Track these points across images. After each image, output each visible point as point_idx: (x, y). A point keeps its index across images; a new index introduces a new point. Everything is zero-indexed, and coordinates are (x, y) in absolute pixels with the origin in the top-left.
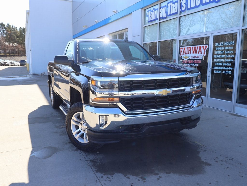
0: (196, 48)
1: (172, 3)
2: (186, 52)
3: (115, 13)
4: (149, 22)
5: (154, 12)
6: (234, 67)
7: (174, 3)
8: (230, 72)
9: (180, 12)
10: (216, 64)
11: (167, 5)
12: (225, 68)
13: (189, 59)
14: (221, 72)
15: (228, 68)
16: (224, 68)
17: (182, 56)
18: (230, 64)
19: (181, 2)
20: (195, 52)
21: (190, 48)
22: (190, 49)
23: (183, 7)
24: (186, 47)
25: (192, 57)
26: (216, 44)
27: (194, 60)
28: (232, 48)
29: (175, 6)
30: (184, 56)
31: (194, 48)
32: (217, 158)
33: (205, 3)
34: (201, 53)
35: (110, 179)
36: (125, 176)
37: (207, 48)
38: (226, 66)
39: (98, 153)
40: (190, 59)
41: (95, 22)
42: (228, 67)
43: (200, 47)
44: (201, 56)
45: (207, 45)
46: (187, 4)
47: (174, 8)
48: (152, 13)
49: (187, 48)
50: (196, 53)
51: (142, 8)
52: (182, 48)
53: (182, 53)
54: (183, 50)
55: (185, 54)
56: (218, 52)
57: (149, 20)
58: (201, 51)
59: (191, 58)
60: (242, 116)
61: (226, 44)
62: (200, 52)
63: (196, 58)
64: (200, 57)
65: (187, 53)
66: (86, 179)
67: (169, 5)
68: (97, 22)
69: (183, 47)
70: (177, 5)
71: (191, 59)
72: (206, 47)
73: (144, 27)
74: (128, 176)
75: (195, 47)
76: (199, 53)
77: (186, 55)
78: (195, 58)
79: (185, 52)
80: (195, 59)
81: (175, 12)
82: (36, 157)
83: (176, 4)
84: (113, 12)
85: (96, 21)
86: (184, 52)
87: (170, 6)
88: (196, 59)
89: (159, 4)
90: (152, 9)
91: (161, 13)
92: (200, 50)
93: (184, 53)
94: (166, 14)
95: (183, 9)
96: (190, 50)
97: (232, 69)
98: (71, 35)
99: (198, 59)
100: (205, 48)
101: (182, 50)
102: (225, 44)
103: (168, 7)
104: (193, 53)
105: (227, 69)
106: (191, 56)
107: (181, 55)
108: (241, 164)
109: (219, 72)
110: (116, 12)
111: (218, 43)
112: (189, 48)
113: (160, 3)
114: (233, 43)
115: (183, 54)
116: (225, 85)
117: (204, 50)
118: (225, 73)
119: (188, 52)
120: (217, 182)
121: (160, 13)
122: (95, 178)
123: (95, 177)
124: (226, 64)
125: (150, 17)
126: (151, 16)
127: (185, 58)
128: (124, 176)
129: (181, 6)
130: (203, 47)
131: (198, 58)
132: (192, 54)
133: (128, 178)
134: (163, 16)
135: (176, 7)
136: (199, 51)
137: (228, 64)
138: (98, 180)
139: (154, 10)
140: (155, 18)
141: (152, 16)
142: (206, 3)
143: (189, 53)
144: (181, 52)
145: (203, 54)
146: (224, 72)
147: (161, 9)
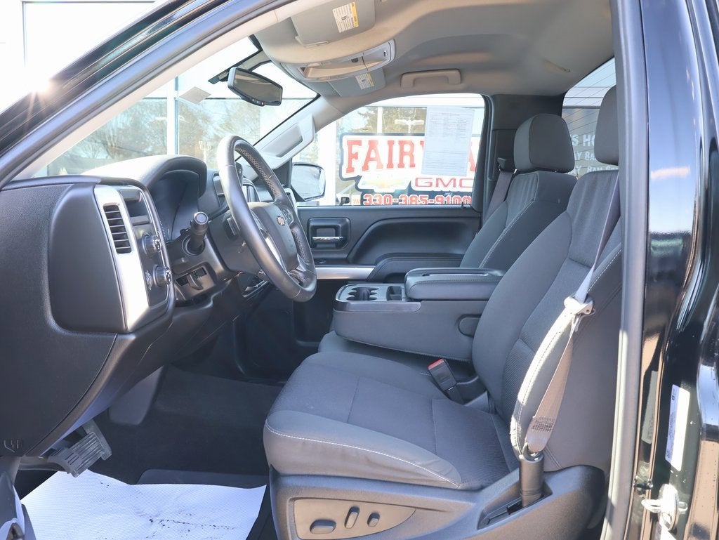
2: (385, 161)
13: (404, 188)
17: (359, 177)
22: (407, 148)
24: (383, 139)
25: (420, 182)
27: (432, 194)
40: (409, 191)
49: (391, 143)
52: (359, 143)
53: (357, 164)
54: (361, 150)
55: (379, 167)
59: (417, 185)
63: (445, 186)
64: (465, 183)
65: (390, 166)
69: (365, 139)
71: (416, 189)
77: (386, 172)
78: (437, 185)
79: (377, 159)
80: (439, 188)
86: (368, 159)
96: (410, 154)
99: (458, 189)
101: (355, 149)
102: (585, 140)
106: (417, 179)
107: (350, 169)
112: (402, 142)
115: (365, 168)
119: (396, 160)
127: (381, 187)
131: (454, 186)
143: (401, 165)
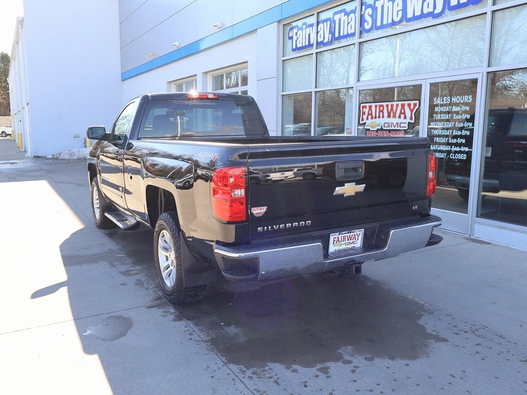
0: (395, 108)
1: (343, 14)
2: (374, 115)
3: (219, 28)
4: (293, 50)
5: (304, 31)
6: (471, 147)
7: (347, 14)
8: (463, 157)
9: (361, 33)
10: (435, 140)
11: (332, 18)
12: (454, 149)
13: (380, 128)
14: (445, 155)
15: (460, 148)
16: (451, 147)
17: (365, 123)
18: (464, 141)
19: (363, 13)
20: (392, 114)
21: (383, 106)
22: (381, 108)
23: (366, 24)
24: (373, 105)
25: (386, 125)
26: (436, 101)
27: (390, 131)
28: (468, 108)
29: (349, 21)
30: (369, 122)
31: (390, 108)
32: (455, 326)
33: (412, 16)
34: (405, 118)
35: (259, 375)
36: (288, 368)
37: (417, 107)
38: (456, 145)
39: (222, 324)
40: (382, 129)
41: (174, 45)
42: (460, 145)
43: (403, 106)
44: (405, 123)
45: (418, 102)
46: (374, 16)
47: (348, 23)
48: (300, 32)
49: (376, 106)
50: (394, 116)
51: (279, 22)
52: (365, 107)
53: (365, 117)
54: (366, 110)
55: (372, 118)
56: (438, 117)
57: (294, 47)
58: (404, 113)
59: (384, 126)
60: (489, 243)
61: (455, 99)
62: (402, 116)
63: (395, 127)
64: (402, 125)
65: (376, 117)
66: (213, 377)
67: (337, 17)
68: (178, 47)
69: (368, 105)
70: (354, 19)
71: (384, 128)
72: (415, 105)
73: (283, 61)
74: (294, 367)
75: (392, 106)
76: (400, 117)
77: (374, 120)
78: (391, 127)
79: (371, 114)
80: (393, 128)
81: (349, 33)
82: (97, 338)
83: (352, 15)
84: (215, 26)
85: (177, 44)
86: (369, 114)
87: (340, 20)
88: (395, 129)
89: (316, 15)
90: (300, 23)
91: (321, 33)
92: (403, 111)
93: (370, 117)
94: (330, 35)
95: (367, 26)
96: (382, 111)
97: (467, 149)
98: (118, 71)
99: (399, 128)
100: (412, 107)
102: (453, 99)
103: (334, 22)
104: (389, 116)
105: (458, 149)
106: (384, 123)
107: (363, 120)
108: (501, 336)
109: (443, 156)
110: (222, 29)
111: (439, 98)
112: (380, 106)
113: (318, 13)
114: (468, 99)
115: (367, 119)
116: (448, 180)
117: (412, 111)
118: (454, 158)
120: (464, 372)
121: (318, 32)
122: (229, 374)
123: (230, 372)
124: (455, 141)
125: (296, 41)
126: (297, 38)
127: (372, 127)
128: (285, 368)
129: (363, 20)
130: (409, 105)
131: (398, 126)
132: (386, 120)
133: (295, 371)
134: (324, 39)
135: (353, 23)
136: (401, 113)
137: (460, 141)
138: (236, 379)
139: (304, 27)
140: (307, 44)
141: (300, 39)
142: (415, 18)
143: (379, 117)
144: (364, 113)
145: (408, 120)
146: (452, 156)
147: (321, 25)
